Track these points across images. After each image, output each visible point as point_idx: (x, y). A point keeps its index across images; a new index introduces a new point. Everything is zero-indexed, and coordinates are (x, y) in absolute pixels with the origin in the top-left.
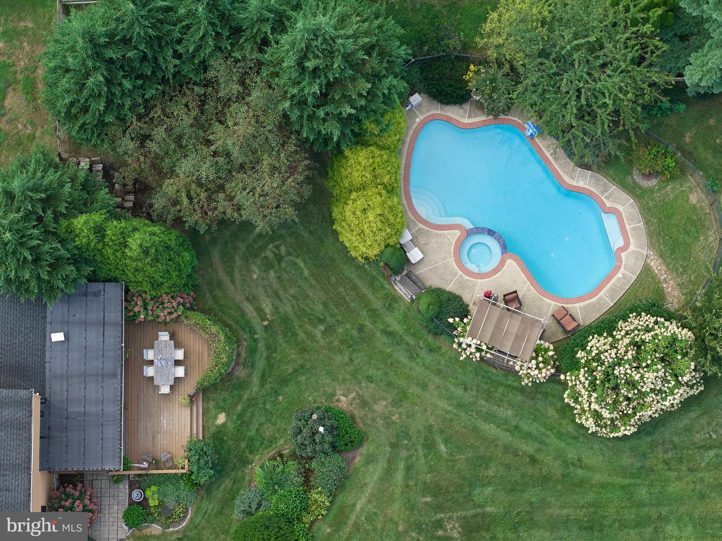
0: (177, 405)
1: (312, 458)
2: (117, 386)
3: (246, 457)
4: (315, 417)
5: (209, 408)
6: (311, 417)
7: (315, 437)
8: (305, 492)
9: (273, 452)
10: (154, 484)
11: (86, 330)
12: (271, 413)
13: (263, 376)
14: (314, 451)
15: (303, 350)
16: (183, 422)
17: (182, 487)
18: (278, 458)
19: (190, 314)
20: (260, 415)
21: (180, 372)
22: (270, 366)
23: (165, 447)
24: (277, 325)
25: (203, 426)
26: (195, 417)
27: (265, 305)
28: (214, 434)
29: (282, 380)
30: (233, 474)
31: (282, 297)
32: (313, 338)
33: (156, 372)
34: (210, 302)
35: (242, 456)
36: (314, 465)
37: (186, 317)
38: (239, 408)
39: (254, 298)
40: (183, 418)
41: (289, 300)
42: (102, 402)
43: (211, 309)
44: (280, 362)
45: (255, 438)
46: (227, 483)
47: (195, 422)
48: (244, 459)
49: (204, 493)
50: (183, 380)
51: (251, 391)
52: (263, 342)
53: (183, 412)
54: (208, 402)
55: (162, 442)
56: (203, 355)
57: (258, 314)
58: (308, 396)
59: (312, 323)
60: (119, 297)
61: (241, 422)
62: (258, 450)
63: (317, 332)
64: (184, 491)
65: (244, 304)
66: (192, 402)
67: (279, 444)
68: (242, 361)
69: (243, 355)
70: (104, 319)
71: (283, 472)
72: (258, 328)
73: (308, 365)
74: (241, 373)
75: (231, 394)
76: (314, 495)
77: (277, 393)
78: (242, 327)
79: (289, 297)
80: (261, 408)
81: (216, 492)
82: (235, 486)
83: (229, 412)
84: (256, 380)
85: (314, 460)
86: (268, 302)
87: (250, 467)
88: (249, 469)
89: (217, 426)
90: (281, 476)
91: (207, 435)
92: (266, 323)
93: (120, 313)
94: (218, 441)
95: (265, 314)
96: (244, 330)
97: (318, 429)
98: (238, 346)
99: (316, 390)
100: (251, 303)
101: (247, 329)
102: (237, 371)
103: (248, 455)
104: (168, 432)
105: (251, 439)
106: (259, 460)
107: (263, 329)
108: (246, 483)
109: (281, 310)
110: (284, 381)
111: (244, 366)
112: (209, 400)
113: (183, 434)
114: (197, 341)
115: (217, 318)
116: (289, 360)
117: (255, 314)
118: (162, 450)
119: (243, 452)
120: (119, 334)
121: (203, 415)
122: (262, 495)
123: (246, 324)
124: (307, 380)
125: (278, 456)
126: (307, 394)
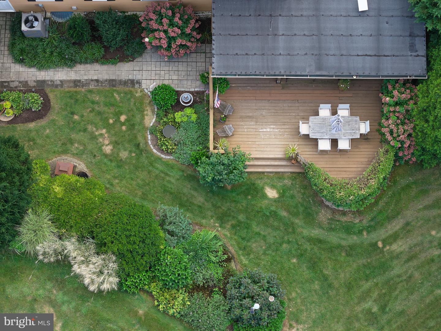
0: (287, 143)
1: (225, 295)
2: (308, 70)
3: (228, 221)
4: (272, 299)
5: (284, 179)
6: (271, 295)
7: (247, 300)
8: (186, 286)
9: (233, 251)
10: (198, 118)
11: (371, 35)
12: (277, 250)
13: (320, 241)
14: (232, 298)
15: (349, 287)
16: (268, 149)
17: (194, 148)
18: (226, 256)
19: (391, 155)
20: (275, 237)
21: (325, 145)
22: (331, 249)
23: (240, 130)
24: (378, 257)
25: (263, 173)
26: (273, 163)
27: (400, 243)
28: (254, 184)
29: (315, 263)
30: (208, 205)
31: (411, 264)
32: (363, 298)
33: (324, 119)
34: (403, 182)
35: (229, 216)
36: (217, 297)
37: (387, 151)
38: (284, 214)
39: (409, 231)
40: (272, 149)
41: (406, 272)
42: (289, 54)
43: (395, 182)
44: (336, 260)
45: (249, 231)
46: (199, 199)
47: (268, 163)
48: (226, 218)
49: (189, 173)
50: (315, 150)
51: (303, 228)
52: (358, 242)
53: (279, 149)
54: (290, 179)
55: (245, 127)
56: (344, 173)
57: (391, 236)
58: (296, 292)
59: (380, 297)
60: (409, 73)
61: (267, 216)
62: (235, 234)
63: (370, 303)
64: (190, 151)
65: (402, 220)
66: (290, 159)
67: (242, 258)
68: (337, 217)
69: (344, 219)
70: (385, 56)
71: (210, 261)
72: (374, 236)
73: (332, 293)
74: (323, 216)
75: (299, 205)
76: (181, 296)
77: (300, 256)
78: (375, 217)
79: (410, 272)
80: (283, 238)
81: (189, 186)
82: (196, 208)
83: (279, 202)
84: (316, 232)
85: (222, 297)
86: (404, 247)
87: (217, 225)
88: (214, 223)
89: (263, 188)
90: (205, 260)
91: (253, 177)
92: (380, 244)
93: (391, 74)
94: (246, 189)
95: (390, 244)
96: (372, 220)
97: (258, 303)
98: (354, 213)
99: (303, 301)
100: (403, 228)
101: (372, 223)
102: (326, 211)
103: (230, 223)
104: (257, 133)
105: (248, 227)
106: (224, 235)
107: (374, 241)
108: (198, 220)
109: (395, 262)
110: (313, 265)
111: (331, 219)
112: (293, 180)
113: (255, 149)
114: (359, 166)
115: (385, 189)
116: (337, 271)
117: (390, 232)
118: (236, 126)
119: (234, 217)
120: (367, 73)
121: (276, 173)
122: (183, 238)
123: (379, 222)
124: (315, 291)
125: (229, 257)
126: (299, 291)
